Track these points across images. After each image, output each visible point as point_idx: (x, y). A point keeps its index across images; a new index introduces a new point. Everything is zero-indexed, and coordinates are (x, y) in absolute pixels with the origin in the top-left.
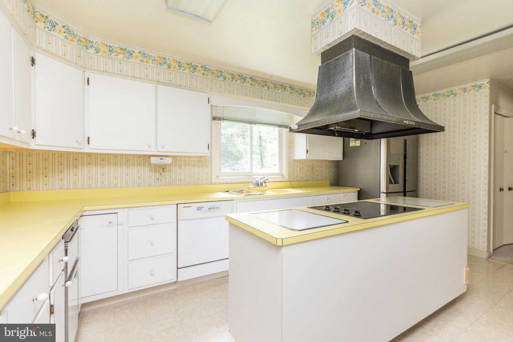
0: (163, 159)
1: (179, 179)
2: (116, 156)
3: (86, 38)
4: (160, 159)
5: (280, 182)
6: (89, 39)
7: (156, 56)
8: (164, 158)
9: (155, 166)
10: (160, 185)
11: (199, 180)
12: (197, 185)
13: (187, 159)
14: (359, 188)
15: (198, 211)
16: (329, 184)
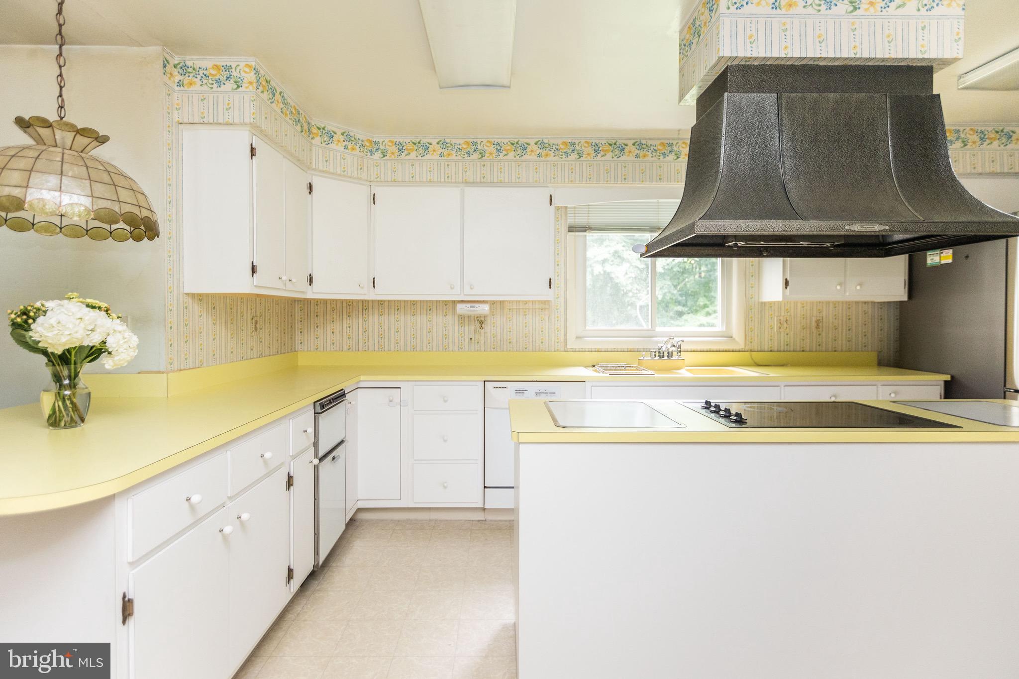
0: (474, 307)
1: (508, 341)
2: (414, 303)
3: (371, 139)
4: (471, 307)
5: (723, 351)
6: (374, 140)
7: (462, 142)
8: (477, 305)
9: (470, 318)
10: (477, 349)
11: (542, 342)
12: (539, 351)
13: (521, 306)
14: (949, 374)
15: (517, 395)
16: (876, 362)
